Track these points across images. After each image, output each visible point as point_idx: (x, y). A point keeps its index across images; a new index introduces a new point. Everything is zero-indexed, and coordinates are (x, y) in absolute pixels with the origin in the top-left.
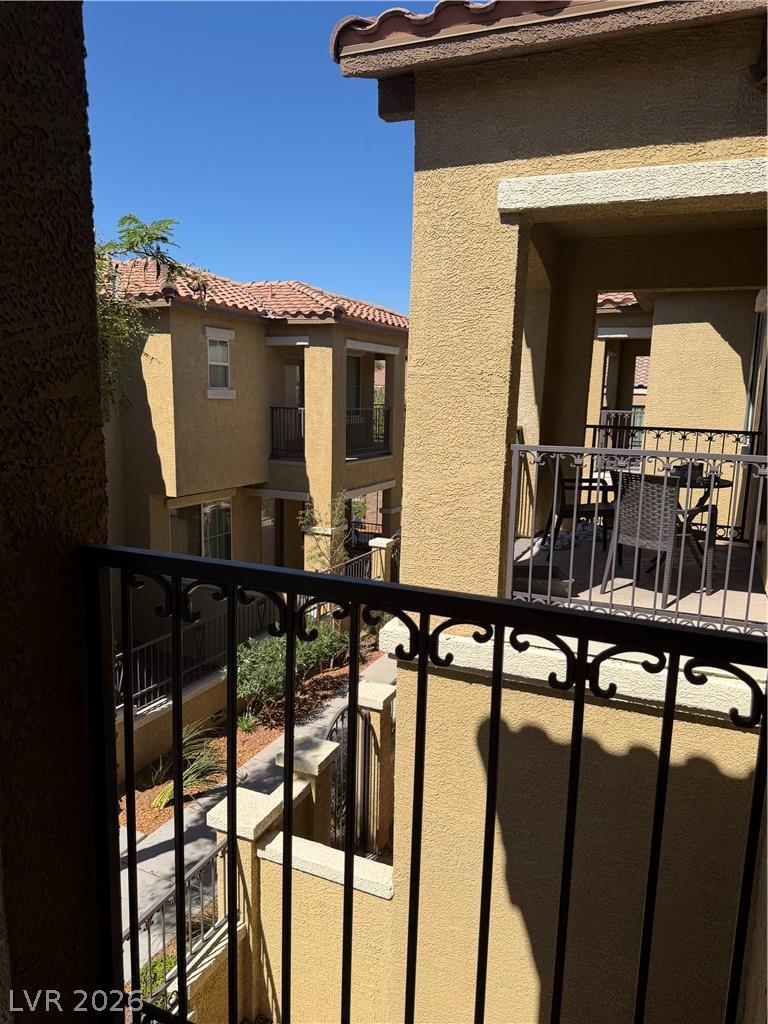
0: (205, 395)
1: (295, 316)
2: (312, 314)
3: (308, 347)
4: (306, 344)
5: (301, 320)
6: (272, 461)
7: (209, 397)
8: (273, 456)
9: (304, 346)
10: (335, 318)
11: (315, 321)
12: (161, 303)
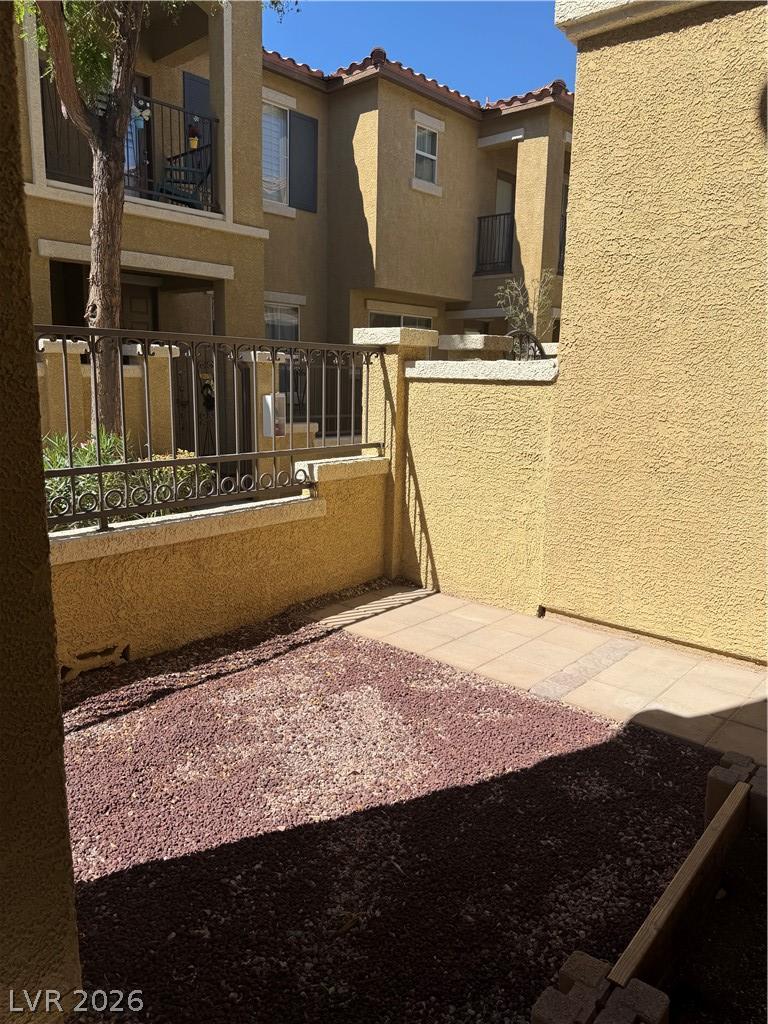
0: (410, 185)
1: (509, 104)
2: (529, 96)
3: (521, 140)
4: (521, 136)
5: (517, 107)
6: (476, 278)
7: (414, 187)
8: (477, 274)
9: (518, 141)
10: (553, 95)
11: (533, 104)
12: (371, 70)
